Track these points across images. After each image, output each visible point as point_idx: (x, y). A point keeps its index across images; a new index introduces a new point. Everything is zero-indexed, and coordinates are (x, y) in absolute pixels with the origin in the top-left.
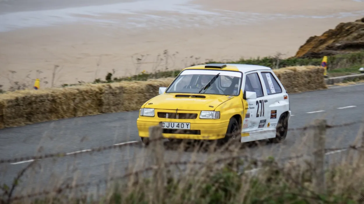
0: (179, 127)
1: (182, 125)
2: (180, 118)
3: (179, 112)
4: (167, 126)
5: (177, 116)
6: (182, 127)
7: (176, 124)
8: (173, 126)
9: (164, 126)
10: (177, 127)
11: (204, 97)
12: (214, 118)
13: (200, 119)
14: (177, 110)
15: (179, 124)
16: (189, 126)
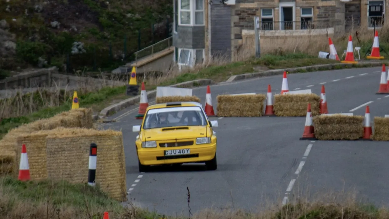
0: (180, 153)
1: (183, 151)
2: (178, 146)
3: (178, 141)
4: (170, 153)
5: (176, 145)
6: (183, 152)
7: (178, 151)
8: (175, 152)
9: (168, 154)
10: (179, 153)
11: (187, 128)
12: (208, 142)
13: (196, 144)
14: (176, 139)
15: (180, 151)
16: (189, 151)
